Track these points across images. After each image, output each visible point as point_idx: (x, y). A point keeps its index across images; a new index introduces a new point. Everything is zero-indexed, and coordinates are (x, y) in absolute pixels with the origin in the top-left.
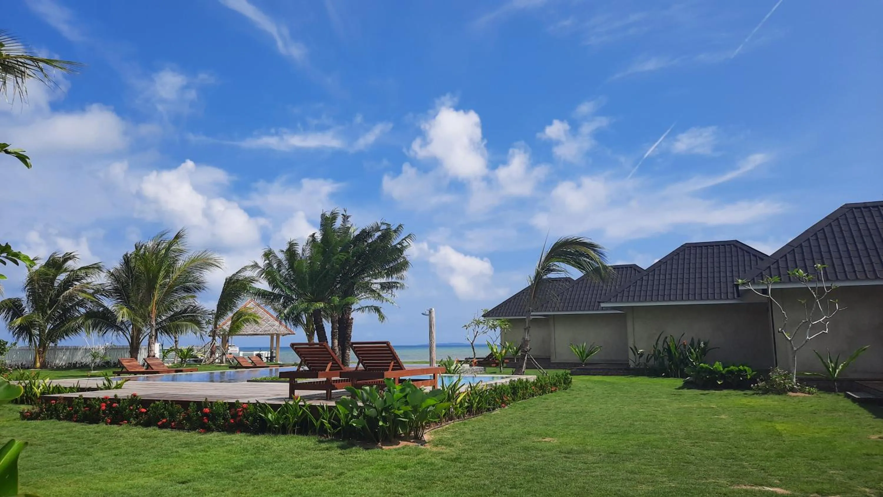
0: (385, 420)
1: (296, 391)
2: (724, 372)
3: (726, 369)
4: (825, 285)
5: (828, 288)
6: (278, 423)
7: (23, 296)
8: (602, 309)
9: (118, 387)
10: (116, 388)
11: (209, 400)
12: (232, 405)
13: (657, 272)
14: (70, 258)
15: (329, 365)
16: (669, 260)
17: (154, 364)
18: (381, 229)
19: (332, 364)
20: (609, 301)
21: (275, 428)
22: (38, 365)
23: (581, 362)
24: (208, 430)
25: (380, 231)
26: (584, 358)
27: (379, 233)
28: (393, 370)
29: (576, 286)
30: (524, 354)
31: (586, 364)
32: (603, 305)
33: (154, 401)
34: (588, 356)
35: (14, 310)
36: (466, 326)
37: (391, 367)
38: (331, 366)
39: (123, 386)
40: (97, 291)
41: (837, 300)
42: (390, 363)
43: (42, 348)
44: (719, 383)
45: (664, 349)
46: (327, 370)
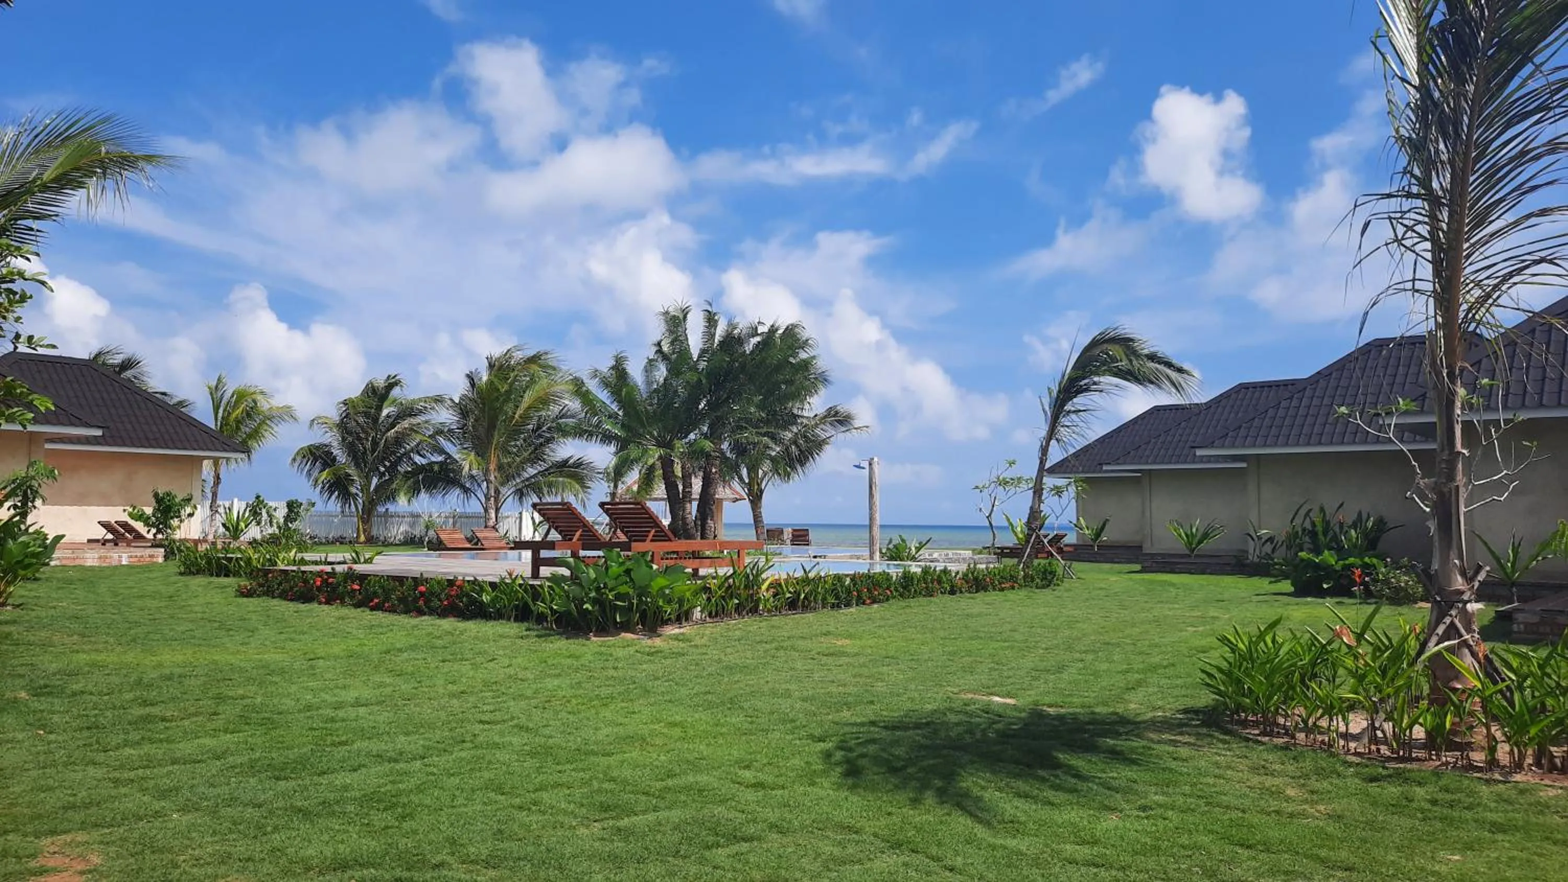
0: (594, 602)
1: (541, 568)
2: (1338, 567)
3: (1341, 562)
4: (1502, 416)
5: (1507, 421)
6: (494, 607)
7: (331, 439)
8: (1202, 459)
9: (369, 561)
10: (366, 562)
11: (425, 576)
12: (451, 583)
13: (1308, 393)
14: (396, 384)
15: (578, 534)
16: (1337, 370)
17: (486, 538)
18: (759, 332)
19: (583, 531)
20: (1211, 445)
21: (491, 612)
22: (362, 538)
23: (1187, 552)
24: (420, 613)
25: (758, 335)
26: (1194, 546)
27: (758, 339)
28: (652, 541)
29: (1194, 418)
30: (1030, 532)
31: (1197, 556)
32: (1199, 452)
33: (369, 575)
34: (1200, 542)
35: (322, 459)
36: (977, 487)
37: (650, 537)
38: (581, 535)
39: (374, 561)
40: (439, 432)
41: (1535, 443)
42: (649, 532)
43: (367, 515)
44: (1325, 586)
45: (1304, 530)
46: (575, 539)
